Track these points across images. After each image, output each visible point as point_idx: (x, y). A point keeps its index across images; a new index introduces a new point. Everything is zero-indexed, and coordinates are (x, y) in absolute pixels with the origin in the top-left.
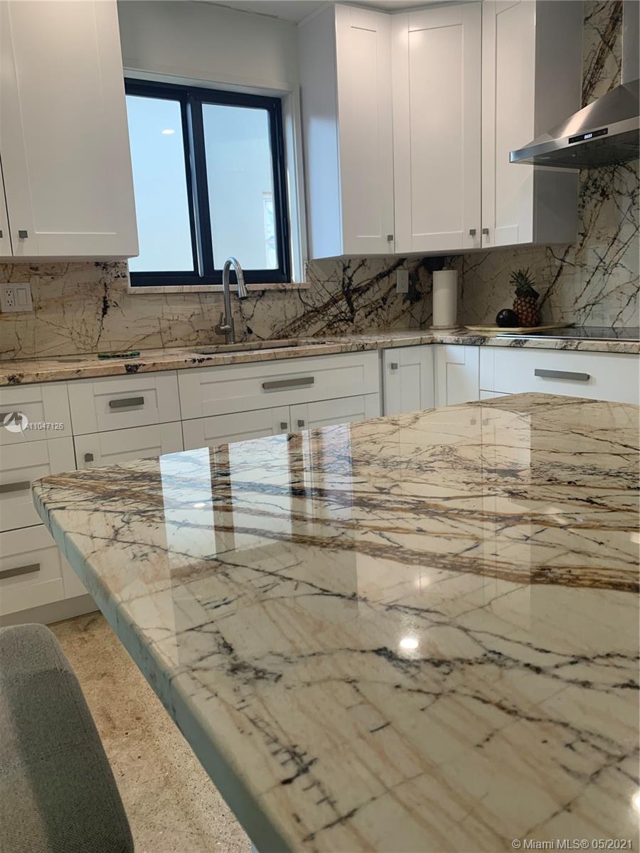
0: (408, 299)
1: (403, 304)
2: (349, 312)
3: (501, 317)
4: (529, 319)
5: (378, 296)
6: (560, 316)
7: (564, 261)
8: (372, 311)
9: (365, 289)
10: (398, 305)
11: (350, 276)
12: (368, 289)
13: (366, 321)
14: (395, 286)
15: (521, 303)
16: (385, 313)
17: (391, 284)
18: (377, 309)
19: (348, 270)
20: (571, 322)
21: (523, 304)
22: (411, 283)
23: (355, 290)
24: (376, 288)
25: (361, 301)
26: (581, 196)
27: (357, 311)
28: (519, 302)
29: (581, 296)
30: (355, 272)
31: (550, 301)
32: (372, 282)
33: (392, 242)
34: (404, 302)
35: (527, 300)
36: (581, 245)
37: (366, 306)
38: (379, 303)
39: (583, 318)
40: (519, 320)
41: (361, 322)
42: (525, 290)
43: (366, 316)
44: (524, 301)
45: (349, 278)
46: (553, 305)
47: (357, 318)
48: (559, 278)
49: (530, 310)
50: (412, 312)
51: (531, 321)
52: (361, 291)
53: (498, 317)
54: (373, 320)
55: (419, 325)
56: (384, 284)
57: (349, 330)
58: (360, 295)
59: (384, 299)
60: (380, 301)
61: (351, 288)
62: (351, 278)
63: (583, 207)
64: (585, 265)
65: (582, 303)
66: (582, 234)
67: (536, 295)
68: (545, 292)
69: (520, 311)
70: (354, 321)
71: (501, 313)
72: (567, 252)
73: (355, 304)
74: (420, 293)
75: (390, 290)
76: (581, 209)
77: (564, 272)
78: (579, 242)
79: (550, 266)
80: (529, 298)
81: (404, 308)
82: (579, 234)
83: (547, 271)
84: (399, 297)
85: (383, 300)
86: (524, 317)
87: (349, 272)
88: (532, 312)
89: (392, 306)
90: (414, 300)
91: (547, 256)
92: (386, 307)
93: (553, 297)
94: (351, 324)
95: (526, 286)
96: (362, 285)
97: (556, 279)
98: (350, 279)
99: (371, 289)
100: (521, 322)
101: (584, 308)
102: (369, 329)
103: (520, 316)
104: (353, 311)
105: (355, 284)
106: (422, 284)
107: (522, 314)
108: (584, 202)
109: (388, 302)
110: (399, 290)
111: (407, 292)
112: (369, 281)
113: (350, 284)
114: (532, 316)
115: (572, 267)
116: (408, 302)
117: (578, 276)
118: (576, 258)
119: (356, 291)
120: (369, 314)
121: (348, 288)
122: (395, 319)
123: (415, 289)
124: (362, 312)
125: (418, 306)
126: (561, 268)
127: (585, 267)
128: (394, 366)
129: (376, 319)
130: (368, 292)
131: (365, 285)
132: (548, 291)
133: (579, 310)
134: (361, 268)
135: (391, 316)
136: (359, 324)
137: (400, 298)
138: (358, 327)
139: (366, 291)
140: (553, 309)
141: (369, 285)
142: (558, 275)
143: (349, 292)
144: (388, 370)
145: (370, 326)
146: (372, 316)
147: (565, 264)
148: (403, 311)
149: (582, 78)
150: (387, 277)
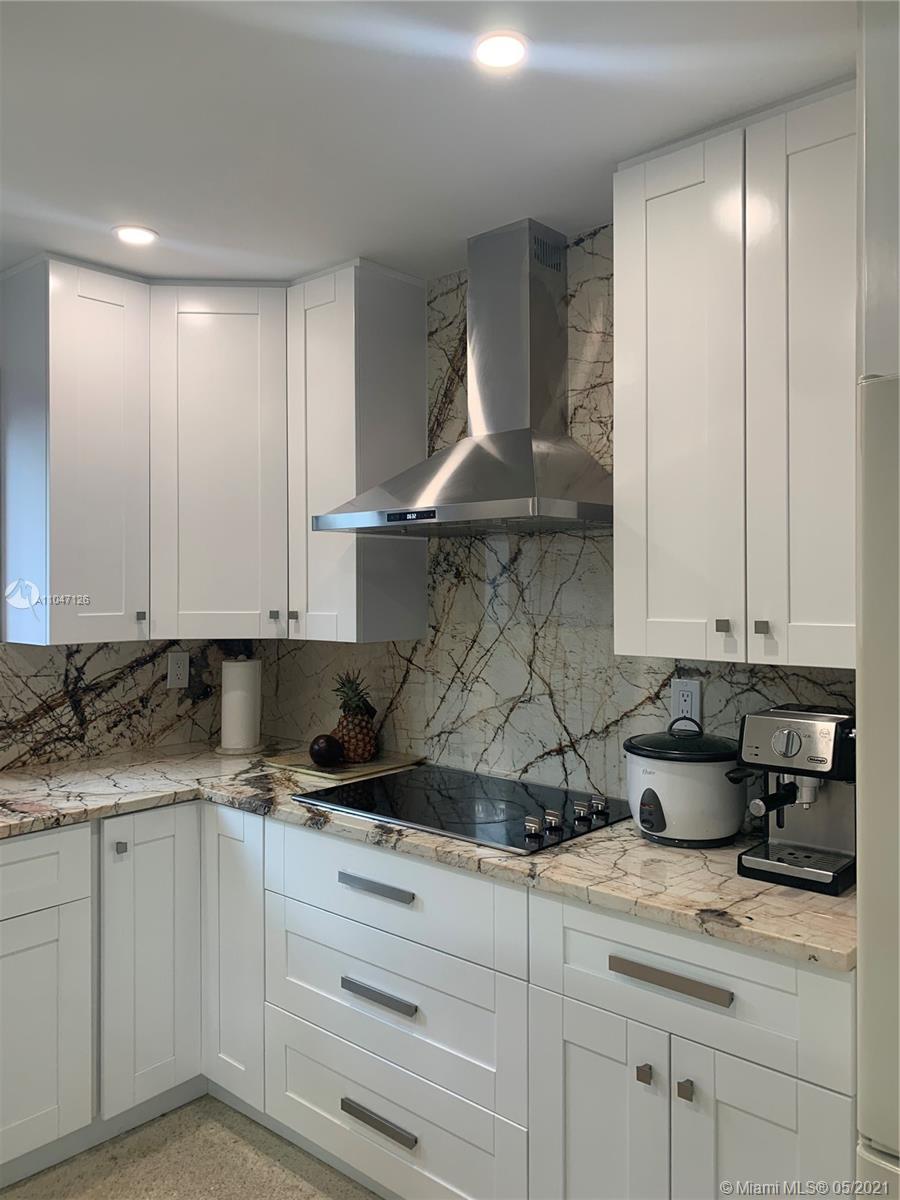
0: (188, 697)
1: (179, 705)
2: (75, 724)
3: (316, 747)
4: (360, 751)
5: (133, 695)
6: (407, 744)
7: (411, 662)
8: (121, 721)
9: (109, 685)
10: (170, 708)
11: (80, 665)
12: (114, 685)
13: (109, 738)
14: (164, 678)
15: (347, 725)
16: (145, 722)
17: (159, 675)
18: (130, 717)
19: (77, 656)
20: (422, 755)
21: (350, 727)
22: (193, 672)
23: (88, 689)
24: (130, 681)
25: (100, 705)
26: (430, 573)
27: (92, 721)
28: (345, 724)
29: (433, 717)
30: (89, 659)
31: (393, 720)
32: (122, 673)
33: (145, 623)
34: (181, 701)
35: (356, 721)
36: (433, 642)
37: (110, 713)
38: (134, 707)
39: (437, 752)
40: (345, 752)
41: (99, 740)
42: (354, 705)
43: (109, 730)
44: (352, 722)
45: (77, 669)
46: (397, 726)
47: (91, 734)
48: (405, 686)
49: (360, 736)
50: (194, 717)
51: (363, 754)
52: (98, 689)
53: (312, 748)
54: (121, 734)
55: (206, 737)
56: (145, 676)
57: (75, 756)
58: (99, 695)
59: (144, 700)
60: (137, 703)
61: (82, 684)
62: (82, 668)
63: (434, 588)
64: (438, 672)
65: (435, 728)
66: (434, 628)
67: (370, 711)
68: (388, 705)
69: (346, 738)
70: (86, 739)
71: (316, 741)
72: (414, 649)
73: (88, 710)
74: (209, 686)
75: (155, 684)
76: (431, 592)
77: (411, 678)
78: (430, 638)
79: (393, 668)
80: (359, 717)
81: (181, 711)
82: (430, 626)
83: (389, 673)
84: (171, 694)
85: (141, 701)
86: (352, 747)
87: (79, 660)
88: (364, 739)
89: (158, 708)
90: (198, 698)
91: (389, 652)
92: (147, 712)
93: (398, 713)
94: (79, 744)
95: (356, 699)
96: (102, 678)
97: (401, 686)
98: (80, 670)
99: (120, 685)
100: (348, 755)
101: (439, 736)
102: (113, 751)
103: (346, 745)
104: (83, 722)
105: (88, 678)
106: (214, 672)
107: (349, 742)
108: (434, 582)
109: (152, 703)
110: (170, 684)
111: (187, 686)
112: (117, 671)
113: (79, 679)
114: (365, 746)
115: (421, 673)
116: (189, 702)
117: (429, 686)
118: (426, 661)
119: (93, 690)
120: (116, 726)
121: (76, 685)
122: (164, 730)
123: (201, 682)
124: (101, 724)
125: (205, 707)
126: (408, 672)
127: (439, 675)
128: (121, 848)
129: (128, 733)
130: (114, 690)
131: (109, 679)
132: (391, 703)
133: (432, 739)
134: (100, 652)
135: (156, 727)
136: (94, 744)
137: (174, 697)
138: (94, 749)
139: (110, 688)
140: (398, 732)
141: (117, 678)
142: (404, 682)
143: (76, 693)
144: (109, 855)
145: (117, 745)
146: (121, 728)
147: (411, 666)
148: (178, 716)
149: (427, 412)
150: (150, 665)
